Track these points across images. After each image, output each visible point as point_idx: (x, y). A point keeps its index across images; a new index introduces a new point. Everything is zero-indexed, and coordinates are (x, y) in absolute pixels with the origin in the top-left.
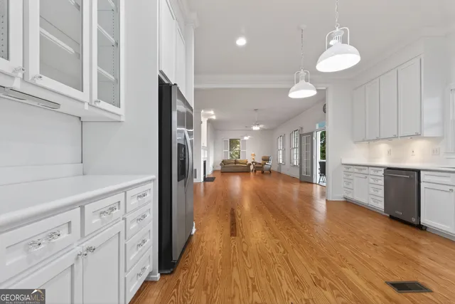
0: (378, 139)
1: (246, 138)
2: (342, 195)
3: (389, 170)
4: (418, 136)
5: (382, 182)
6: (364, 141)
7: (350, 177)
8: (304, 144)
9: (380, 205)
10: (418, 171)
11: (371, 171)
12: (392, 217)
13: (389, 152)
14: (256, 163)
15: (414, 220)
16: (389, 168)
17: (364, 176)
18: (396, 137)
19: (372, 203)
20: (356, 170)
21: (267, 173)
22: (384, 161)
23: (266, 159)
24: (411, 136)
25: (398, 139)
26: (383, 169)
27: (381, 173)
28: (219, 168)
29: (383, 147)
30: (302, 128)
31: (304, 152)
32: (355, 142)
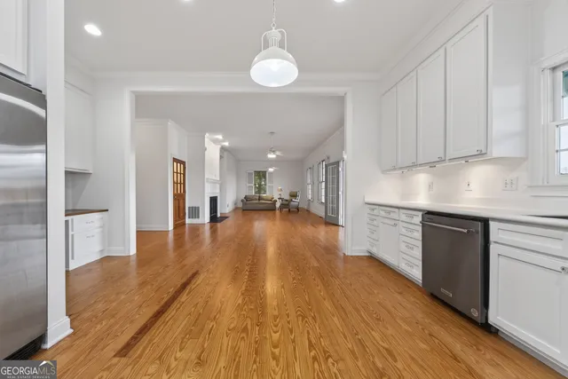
0: (415, 165)
1: (271, 170)
2: (365, 248)
3: (430, 215)
4: (481, 156)
5: (418, 235)
6: (395, 169)
7: (375, 223)
8: (330, 177)
9: (416, 273)
10: (485, 222)
11: (403, 216)
12: (434, 297)
13: (430, 186)
14: (282, 199)
15: (475, 314)
16: (429, 213)
17: (393, 222)
18: (441, 160)
19: (403, 267)
20: (383, 213)
21: (293, 211)
22: (423, 201)
23: (294, 195)
24: (466, 158)
25: (445, 164)
26: (420, 214)
27: (418, 219)
28: (240, 205)
29: (422, 179)
30: (328, 158)
31: (330, 186)
32: (384, 172)
